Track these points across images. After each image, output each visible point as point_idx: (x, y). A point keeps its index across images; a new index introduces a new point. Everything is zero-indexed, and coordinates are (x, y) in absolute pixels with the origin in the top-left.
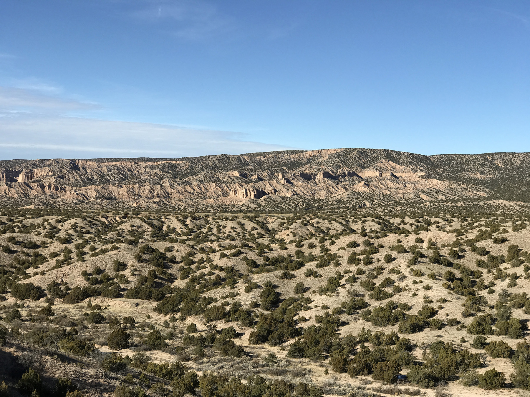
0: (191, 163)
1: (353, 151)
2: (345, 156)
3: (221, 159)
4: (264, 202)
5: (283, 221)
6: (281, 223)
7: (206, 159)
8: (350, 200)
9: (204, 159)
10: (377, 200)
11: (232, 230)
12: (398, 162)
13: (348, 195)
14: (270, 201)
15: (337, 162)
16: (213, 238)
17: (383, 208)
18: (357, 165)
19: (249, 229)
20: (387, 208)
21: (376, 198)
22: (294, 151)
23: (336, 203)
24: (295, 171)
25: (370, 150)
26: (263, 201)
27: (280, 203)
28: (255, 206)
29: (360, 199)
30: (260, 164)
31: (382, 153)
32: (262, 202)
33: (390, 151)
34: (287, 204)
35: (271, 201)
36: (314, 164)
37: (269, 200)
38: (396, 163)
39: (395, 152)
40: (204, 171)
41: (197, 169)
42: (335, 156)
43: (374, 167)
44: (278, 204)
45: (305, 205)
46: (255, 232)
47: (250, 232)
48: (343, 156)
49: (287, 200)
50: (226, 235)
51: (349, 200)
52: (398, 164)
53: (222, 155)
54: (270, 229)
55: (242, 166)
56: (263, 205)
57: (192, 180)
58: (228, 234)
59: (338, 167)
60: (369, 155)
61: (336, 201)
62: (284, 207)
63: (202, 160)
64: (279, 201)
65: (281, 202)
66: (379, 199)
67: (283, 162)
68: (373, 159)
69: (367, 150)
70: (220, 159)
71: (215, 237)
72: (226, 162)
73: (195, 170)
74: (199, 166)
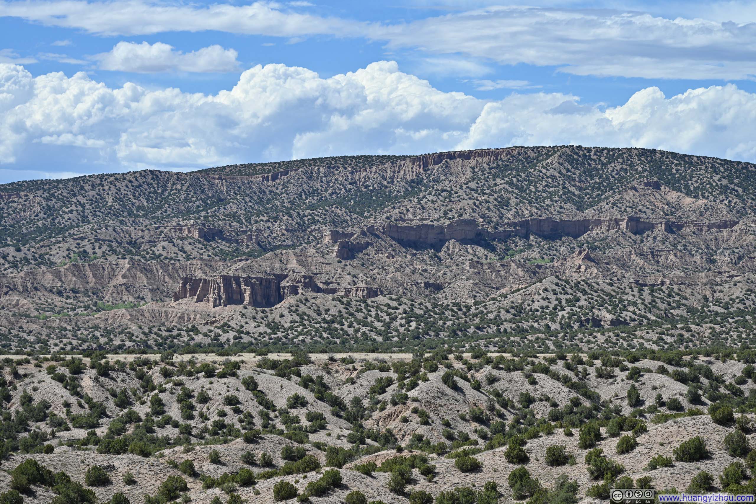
0: (48, 199)
1: (548, 156)
2: (524, 170)
3: (140, 186)
4: (288, 318)
5: (384, 375)
6: (380, 381)
7: (93, 186)
8: (551, 306)
9: (87, 187)
10: (635, 304)
11: (228, 409)
12: (687, 186)
13: (546, 290)
14: (305, 314)
15: (500, 191)
16: (171, 432)
17: (659, 330)
18: (560, 197)
19: (281, 403)
20: (668, 330)
21: (630, 298)
22: (366, 157)
23: (509, 316)
24: (371, 220)
25: (599, 151)
26: (286, 313)
27: (339, 319)
28: (263, 328)
29: (583, 303)
30: (261, 199)
31: (636, 160)
32: (282, 316)
33: (658, 155)
34: (358, 322)
35: (311, 313)
36: (430, 198)
37: (302, 309)
38: (680, 191)
39: (674, 155)
40: (89, 223)
41: (66, 217)
42: (493, 171)
43: (614, 204)
44: (333, 322)
45: (413, 325)
46: (301, 413)
47: (283, 413)
48: (517, 170)
49: (357, 311)
50: (209, 424)
51: (547, 307)
52: (687, 194)
53: (144, 173)
54: (347, 400)
55: (207, 207)
56: (287, 325)
57: (53, 252)
58: (217, 418)
59: (503, 203)
60: (595, 168)
61: (508, 311)
62: (351, 331)
63: (82, 188)
64: (334, 312)
65: (341, 316)
66: (639, 301)
67: (330, 190)
68: (607, 177)
69: (589, 150)
70: (136, 183)
71: (177, 430)
72: (155, 192)
73: (59, 219)
74: (73, 207)
